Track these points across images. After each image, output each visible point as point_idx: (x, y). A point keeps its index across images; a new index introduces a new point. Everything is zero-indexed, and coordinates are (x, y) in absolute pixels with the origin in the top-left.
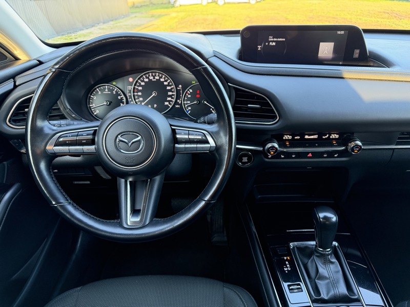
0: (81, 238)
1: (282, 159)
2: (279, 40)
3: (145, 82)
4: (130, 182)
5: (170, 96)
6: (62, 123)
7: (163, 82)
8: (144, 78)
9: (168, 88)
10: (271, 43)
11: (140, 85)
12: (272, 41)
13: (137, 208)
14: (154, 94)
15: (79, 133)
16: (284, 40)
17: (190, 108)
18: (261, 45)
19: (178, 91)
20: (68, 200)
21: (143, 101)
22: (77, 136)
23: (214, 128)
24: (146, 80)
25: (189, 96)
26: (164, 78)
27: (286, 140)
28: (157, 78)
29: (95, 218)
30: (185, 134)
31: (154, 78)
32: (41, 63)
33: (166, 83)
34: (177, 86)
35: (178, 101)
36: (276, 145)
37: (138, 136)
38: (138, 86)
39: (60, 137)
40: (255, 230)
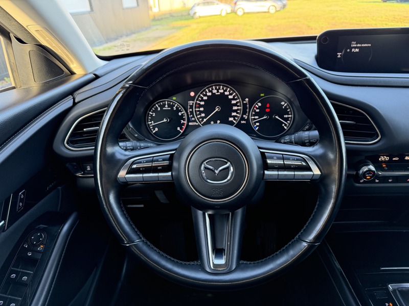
0: (127, 265)
1: (377, 184)
2: (363, 45)
3: (208, 96)
4: (209, 215)
5: (236, 111)
6: (128, 145)
7: (228, 95)
8: (206, 92)
9: (234, 102)
10: (353, 50)
11: (202, 100)
12: (355, 48)
13: (219, 246)
14: (217, 110)
15: (154, 158)
16: (370, 45)
17: (258, 124)
18: (341, 52)
19: (245, 105)
20: (141, 238)
21: (205, 117)
22: (152, 161)
23: (317, 150)
24: (209, 94)
25: (258, 111)
26: (229, 91)
27: (382, 161)
28: (221, 91)
29: (172, 259)
30: (278, 158)
31: (218, 92)
32: (97, 77)
33: (230, 97)
34: (243, 100)
35: (244, 116)
36: (372, 168)
37: (226, 163)
38: (200, 101)
39: (133, 163)
40: (339, 266)
